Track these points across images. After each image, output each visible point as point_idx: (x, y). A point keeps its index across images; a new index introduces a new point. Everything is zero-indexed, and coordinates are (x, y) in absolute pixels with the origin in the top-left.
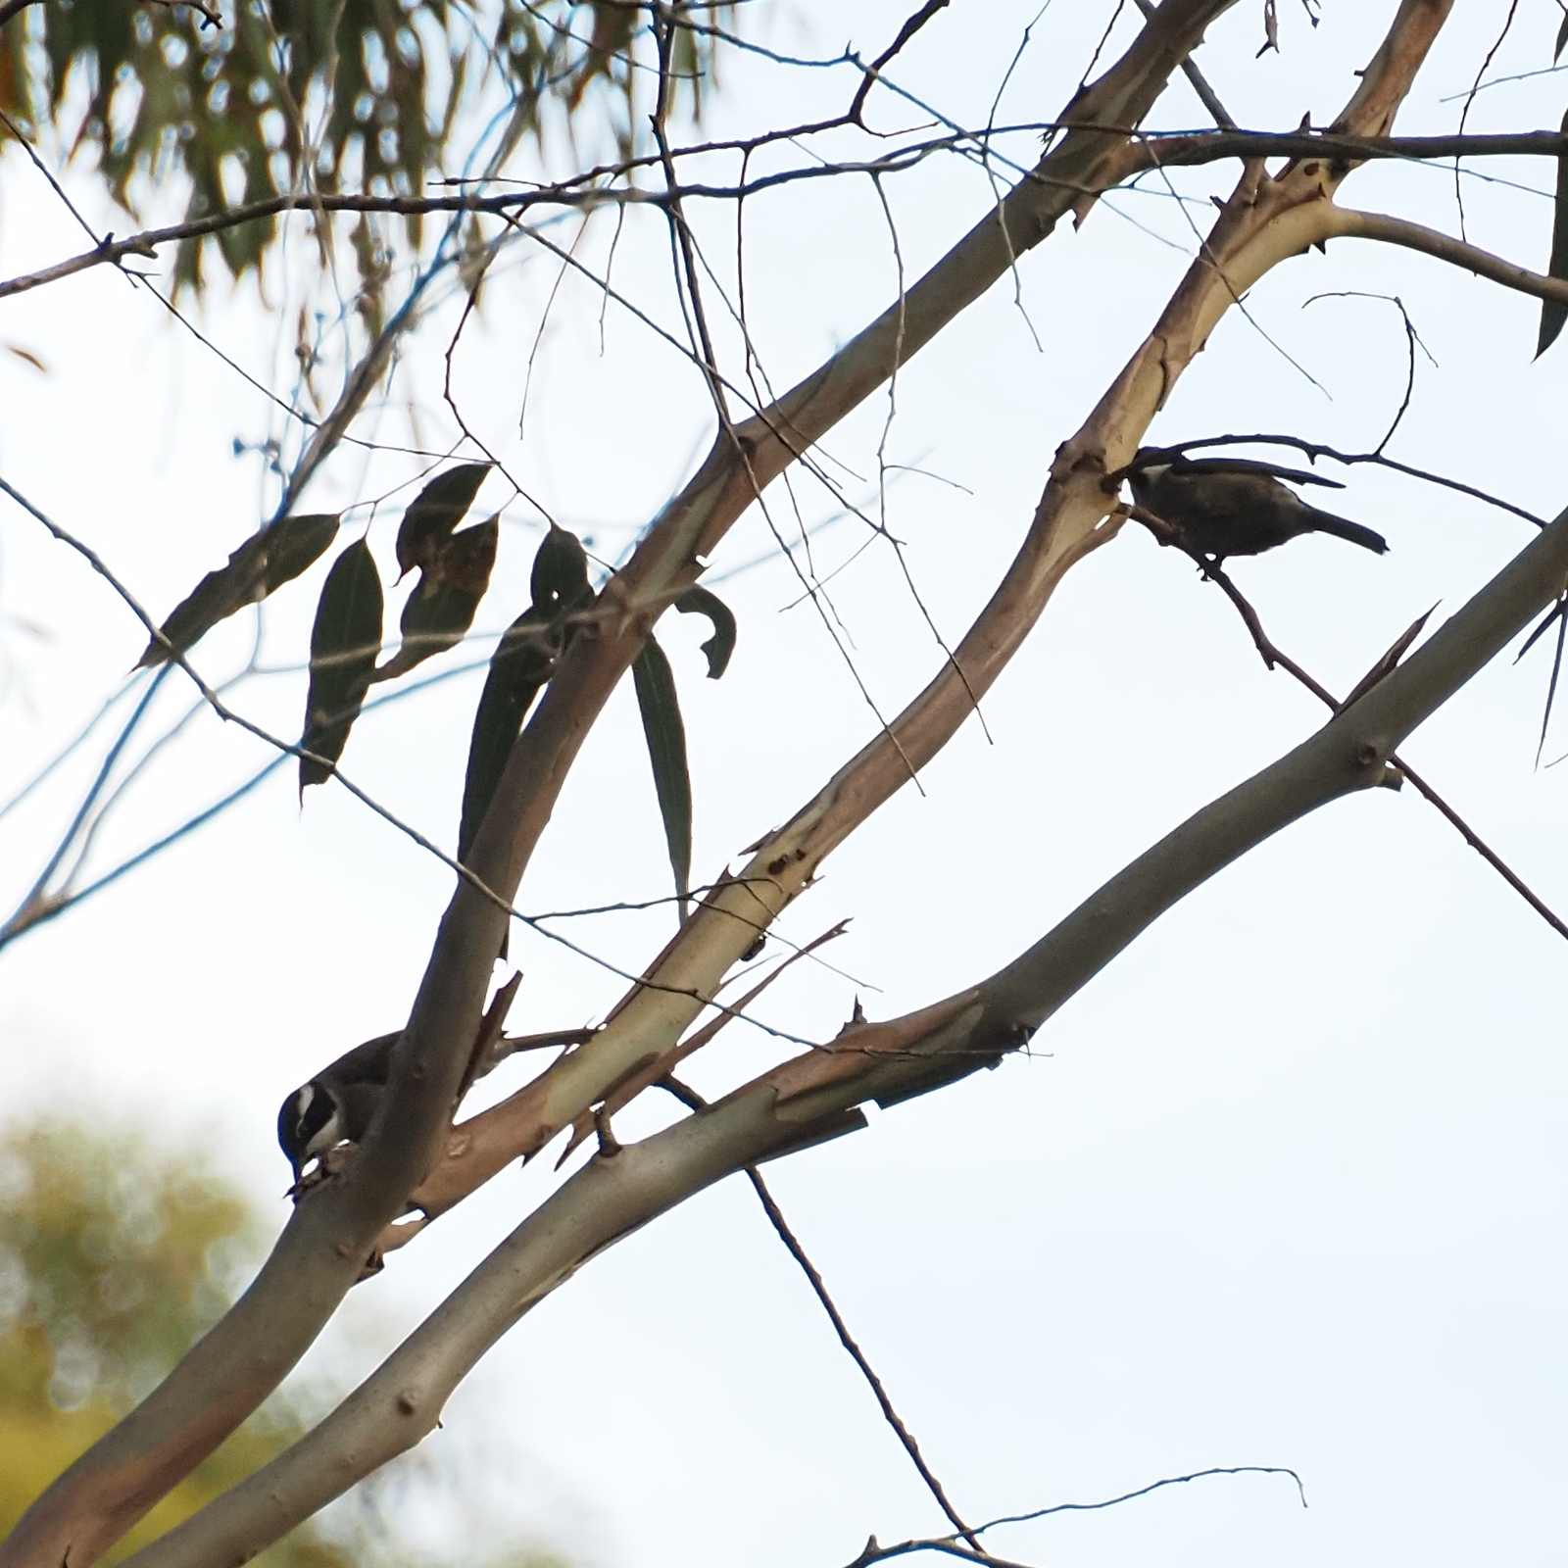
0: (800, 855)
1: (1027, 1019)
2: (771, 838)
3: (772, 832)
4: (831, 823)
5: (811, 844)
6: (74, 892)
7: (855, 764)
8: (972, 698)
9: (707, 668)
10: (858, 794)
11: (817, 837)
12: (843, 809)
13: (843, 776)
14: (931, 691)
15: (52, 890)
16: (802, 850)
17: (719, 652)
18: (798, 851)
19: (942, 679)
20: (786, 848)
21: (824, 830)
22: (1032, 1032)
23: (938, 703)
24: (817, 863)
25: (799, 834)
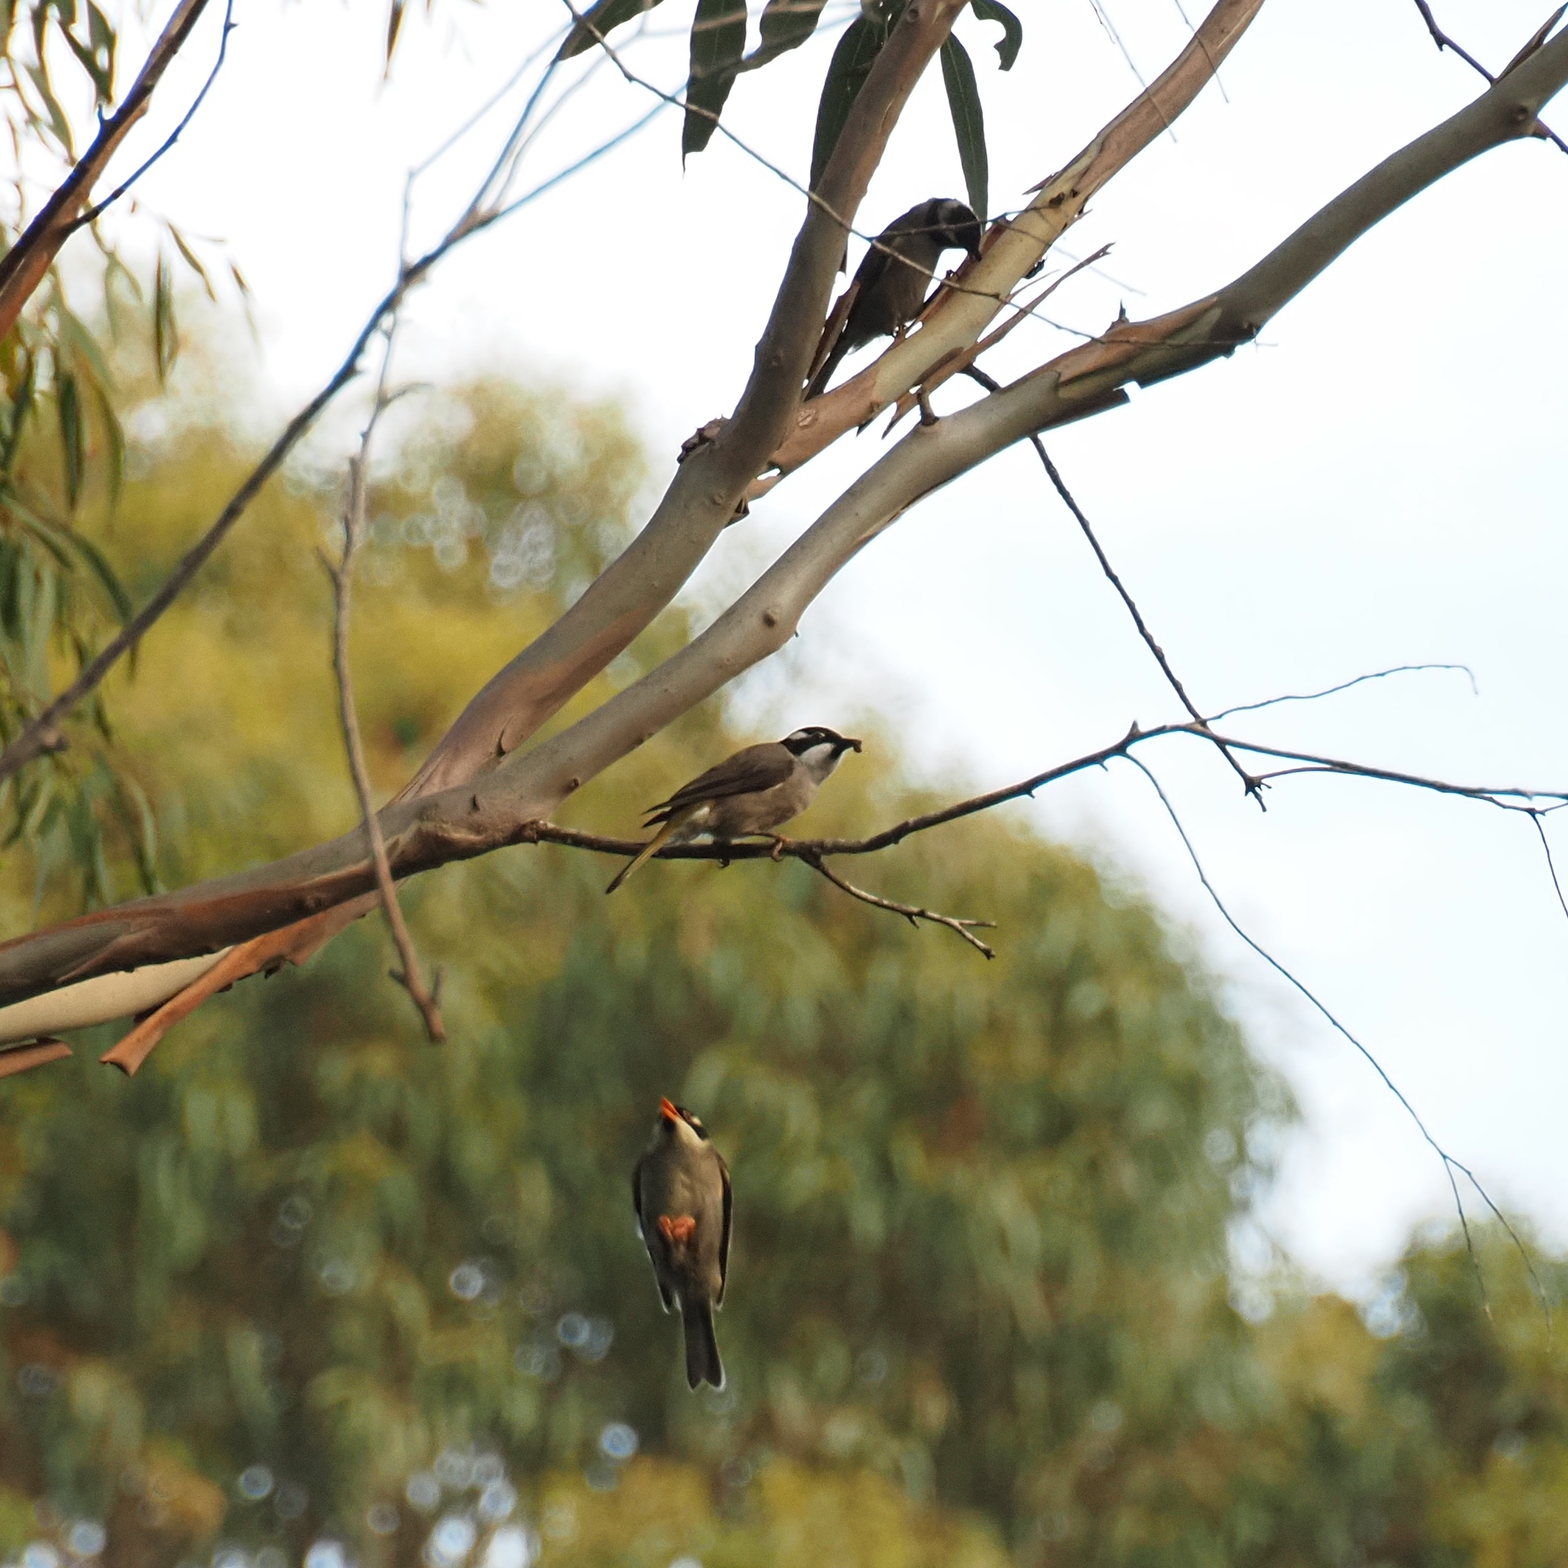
0: (1074, 193)
1: (1254, 318)
2: (1052, 180)
3: (1051, 177)
4: (1097, 169)
5: (1082, 184)
6: (503, 208)
7: (1117, 122)
8: (1211, 66)
9: (999, 62)
10: (1119, 146)
11: (1086, 180)
12: (1108, 157)
13: (1108, 131)
14: (1178, 63)
15: (485, 207)
16: (1076, 189)
17: (1008, 50)
18: (1073, 190)
19: (1184, 57)
20: (1063, 187)
21: (1092, 174)
22: (1258, 328)
23: (1182, 74)
24: (1086, 200)
25: (1073, 177)
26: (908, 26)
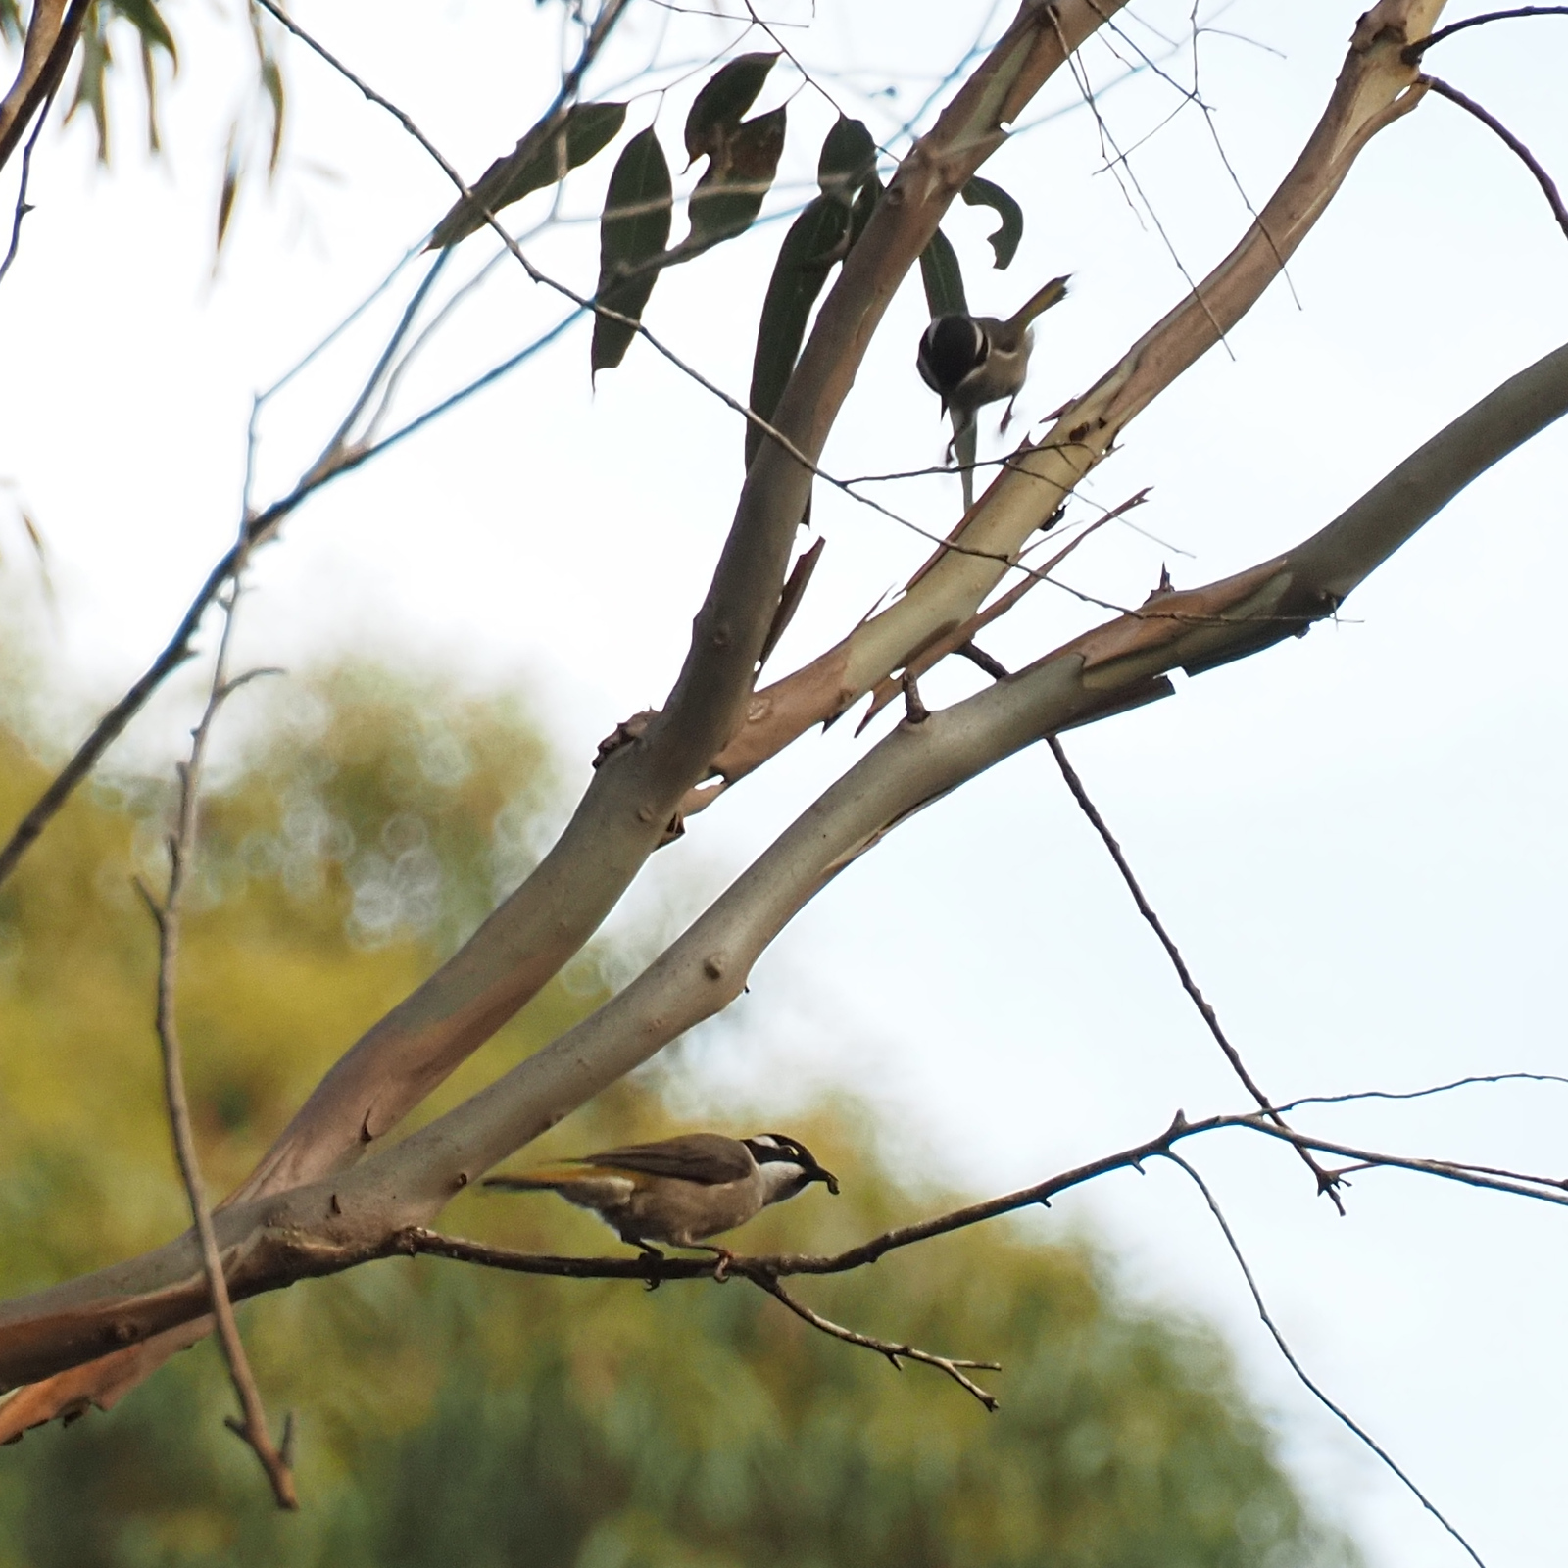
0: (1102, 424)
1: (1334, 587)
2: (1072, 406)
3: (1072, 401)
4: (1132, 391)
5: (1111, 413)
6: (374, 443)
7: (1156, 332)
8: (1278, 260)
9: (993, 261)
10: (1159, 362)
11: (1118, 405)
12: (1144, 378)
13: (1144, 344)
14: (1234, 259)
15: (352, 440)
16: (1103, 418)
17: (1006, 243)
18: (1100, 420)
19: (1241, 251)
20: (1087, 415)
21: (1124, 398)
22: (1339, 602)
23: (1240, 271)
24: (1117, 432)
25: (1100, 402)
26: (888, 207)
